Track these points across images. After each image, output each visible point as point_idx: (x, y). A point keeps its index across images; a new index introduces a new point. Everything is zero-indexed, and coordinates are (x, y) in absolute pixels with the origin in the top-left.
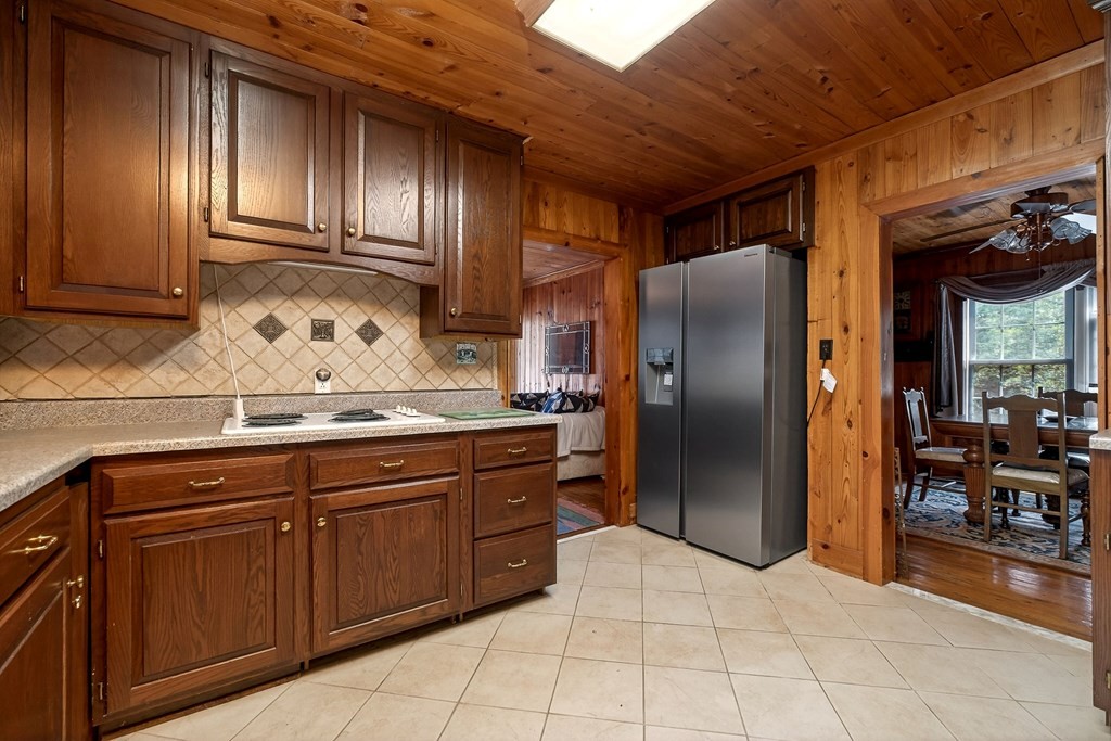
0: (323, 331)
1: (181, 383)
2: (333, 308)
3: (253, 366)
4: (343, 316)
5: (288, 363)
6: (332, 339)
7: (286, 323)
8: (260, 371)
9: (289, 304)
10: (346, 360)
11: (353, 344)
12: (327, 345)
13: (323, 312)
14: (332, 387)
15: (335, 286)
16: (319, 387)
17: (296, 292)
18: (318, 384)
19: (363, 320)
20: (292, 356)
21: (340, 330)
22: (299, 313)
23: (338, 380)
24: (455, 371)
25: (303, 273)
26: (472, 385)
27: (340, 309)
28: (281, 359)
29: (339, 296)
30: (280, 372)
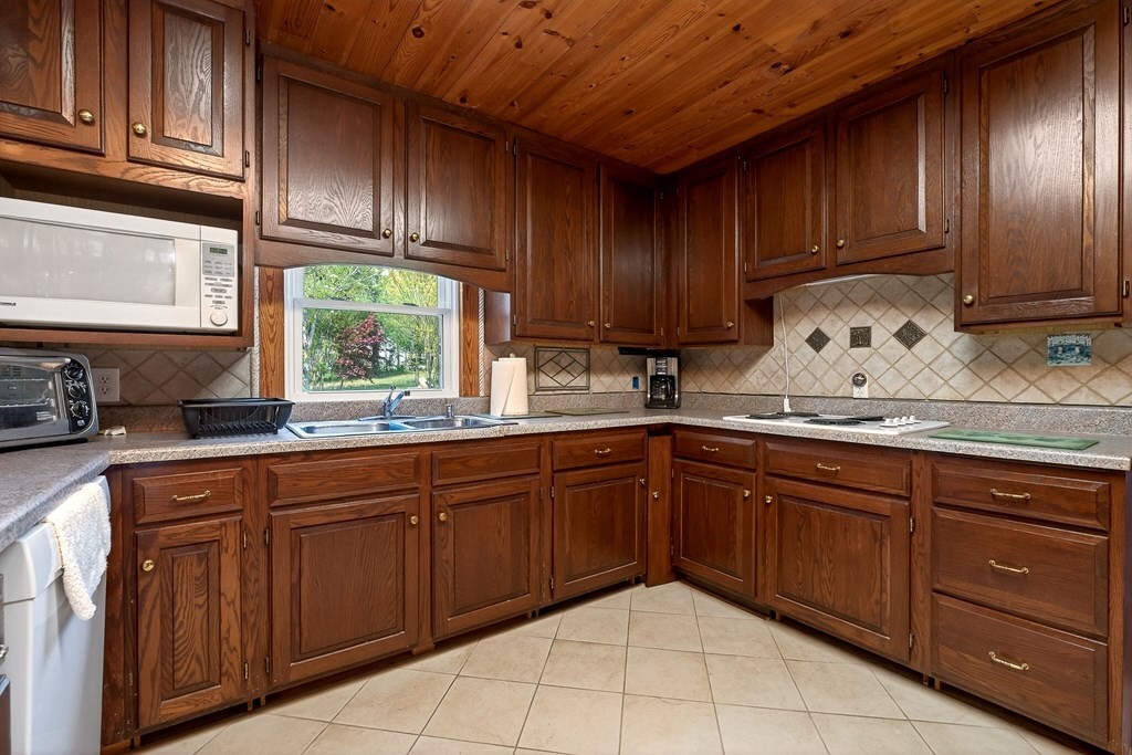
0: (860, 338)
1: (764, 385)
2: (870, 315)
3: (805, 372)
4: (881, 321)
5: (831, 370)
6: (869, 345)
7: (829, 335)
8: (811, 377)
9: (832, 317)
10: (883, 365)
11: (891, 348)
12: (864, 351)
13: (861, 319)
14: (870, 392)
15: (872, 292)
16: (857, 392)
17: (838, 304)
18: (856, 389)
19: (903, 321)
20: (835, 363)
21: (877, 336)
22: (840, 324)
23: (875, 386)
24: (1044, 376)
25: (842, 287)
26: (1080, 398)
27: (877, 314)
28: (826, 367)
29: (875, 301)
30: (826, 377)
